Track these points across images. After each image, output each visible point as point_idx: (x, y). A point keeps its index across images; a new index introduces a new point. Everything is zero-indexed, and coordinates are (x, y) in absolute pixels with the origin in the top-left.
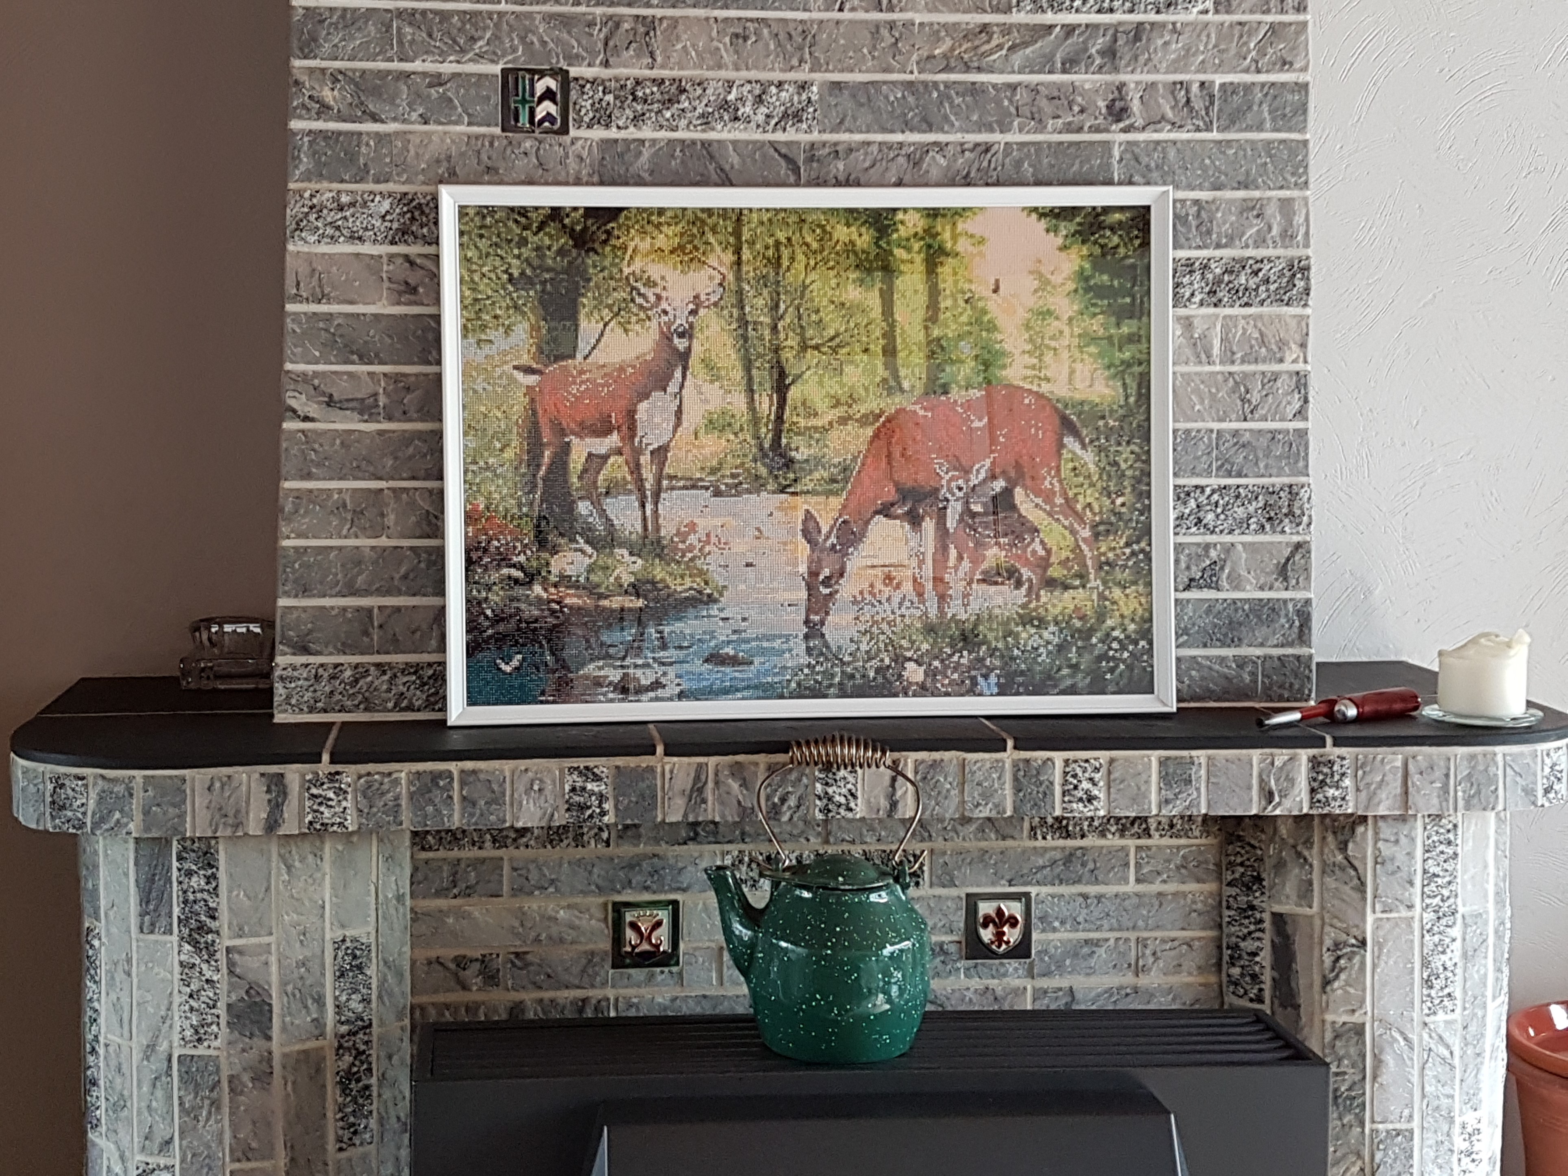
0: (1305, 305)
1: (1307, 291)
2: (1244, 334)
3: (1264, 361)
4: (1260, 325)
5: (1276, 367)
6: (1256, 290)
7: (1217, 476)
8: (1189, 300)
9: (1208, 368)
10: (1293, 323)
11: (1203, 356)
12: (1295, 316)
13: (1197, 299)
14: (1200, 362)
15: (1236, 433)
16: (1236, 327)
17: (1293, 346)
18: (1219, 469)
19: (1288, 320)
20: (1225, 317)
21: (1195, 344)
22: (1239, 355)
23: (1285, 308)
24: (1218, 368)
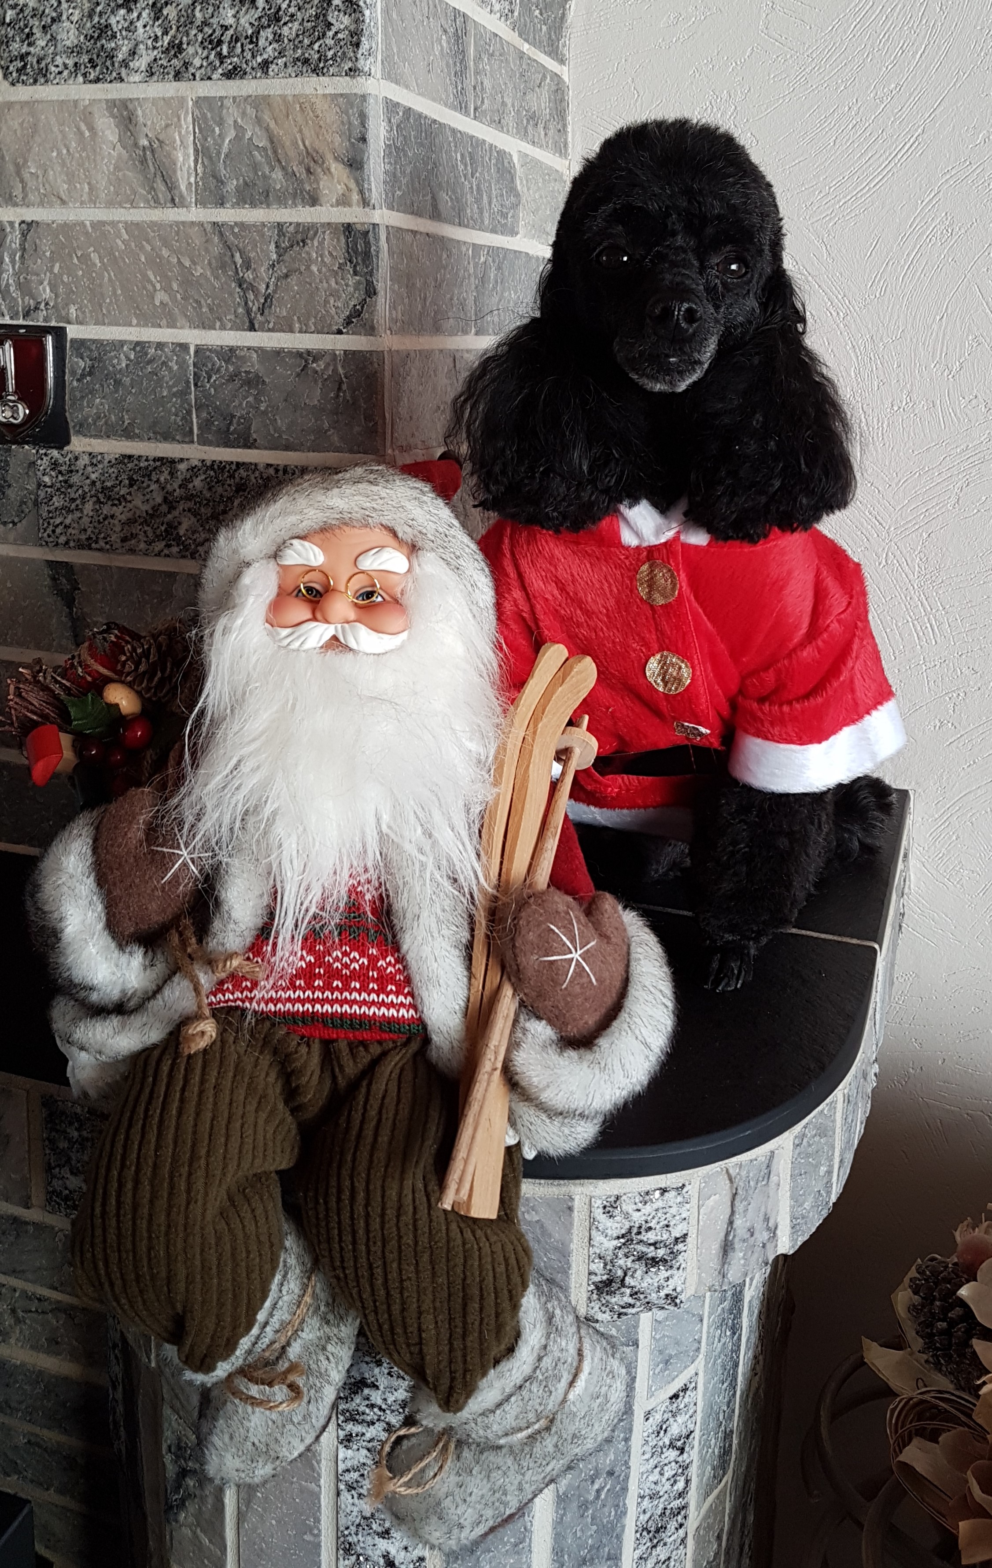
0: (353, 72)
1: (355, 38)
2: (238, 138)
3: (281, 201)
4: (266, 117)
5: (303, 215)
6: (253, 39)
7: (203, 442)
8: (125, 64)
9: (172, 215)
10: (330, 116)
11: (160, 186)
12: (334, 97)
13: (142, 62)
14: (157, 201)
15: (230, 354)
16: (221, 123)
17: (336, 168)
18: (205, 426)
19: (321, 106)
20: (199, 102)
21: (143, 161)
22: (232, 185)
23: (314, 79)
24: (195, 214)
